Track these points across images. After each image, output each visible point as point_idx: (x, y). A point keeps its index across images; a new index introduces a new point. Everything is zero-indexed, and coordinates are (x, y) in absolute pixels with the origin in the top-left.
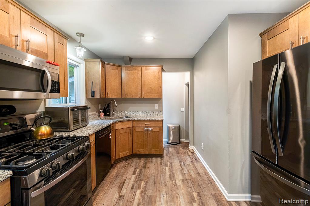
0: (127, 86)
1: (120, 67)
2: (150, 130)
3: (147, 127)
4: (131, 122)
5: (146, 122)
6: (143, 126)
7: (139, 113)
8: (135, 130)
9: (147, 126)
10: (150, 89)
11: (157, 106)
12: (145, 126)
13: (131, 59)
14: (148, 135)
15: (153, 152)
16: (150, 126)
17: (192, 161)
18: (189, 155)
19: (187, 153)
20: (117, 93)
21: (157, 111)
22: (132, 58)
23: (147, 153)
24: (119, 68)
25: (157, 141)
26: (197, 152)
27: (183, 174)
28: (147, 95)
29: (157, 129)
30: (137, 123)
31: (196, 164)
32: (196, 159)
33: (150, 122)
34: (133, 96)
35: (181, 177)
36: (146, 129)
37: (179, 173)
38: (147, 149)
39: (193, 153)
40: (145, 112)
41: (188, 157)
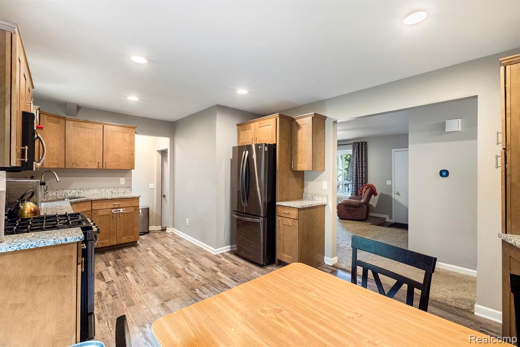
0: (75, 150)
1: (64, 120)
2: (121, 211)
3: (116, 208)
4: (90, 203)
5: (114, 201)
6: (109, 207)
7: (92, 191)
8: (96, 214)
9: (115, 206)
10: (117, 156)
11: (122, 181)
12: (112, 207)
13: (79, 108)
14: (118, 218)
15: (125, 240)
16: (121, 206)
17: (175, 241)
18: (170, 238)
19: (167, 236)
20: (57, 160)
21: (123, 187)
22: (80, 105)
23: (115, 243)
24: (62, 121)
25: (131, 225)
26: (177, 232)
27: (171, 251)
28: (111, 165)
29: (132, 210)
30: (100, 204)
31: (181, 242)
32: (179, 239)
33: (120, 201)
34: (87, 166)
35: (169, 254)
36: (115, 211)
37: (165, 252)
38: (115, 237)
39: (174, 235)
40: (103, 190)
41: (169, 239)
